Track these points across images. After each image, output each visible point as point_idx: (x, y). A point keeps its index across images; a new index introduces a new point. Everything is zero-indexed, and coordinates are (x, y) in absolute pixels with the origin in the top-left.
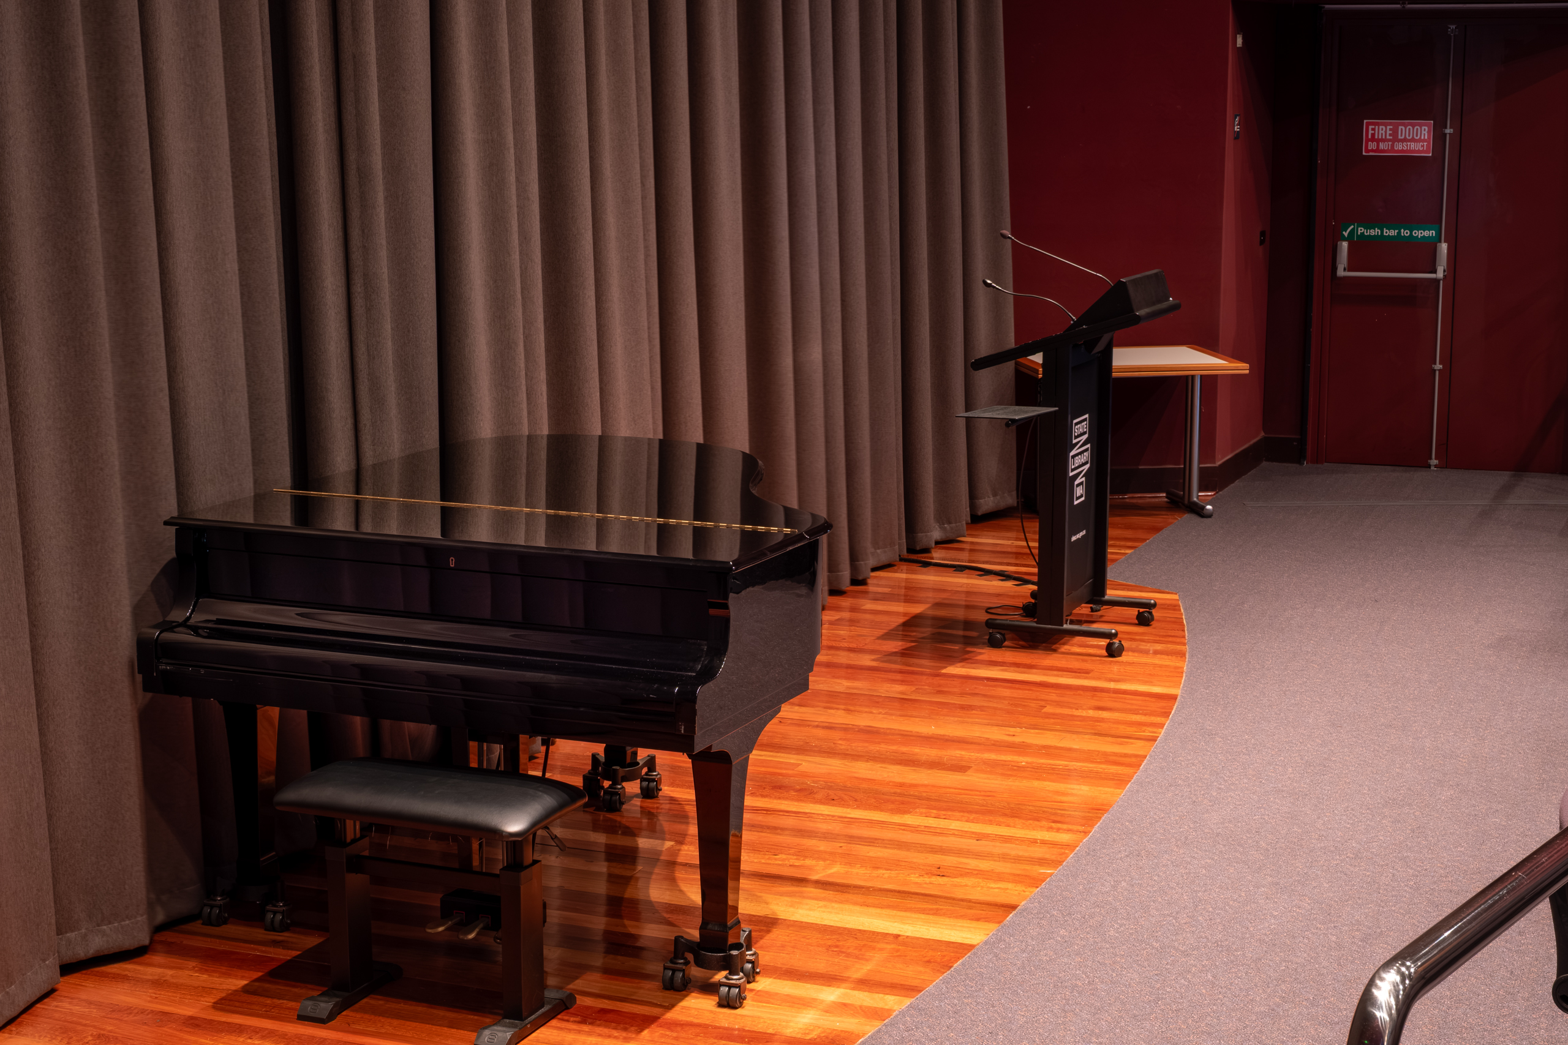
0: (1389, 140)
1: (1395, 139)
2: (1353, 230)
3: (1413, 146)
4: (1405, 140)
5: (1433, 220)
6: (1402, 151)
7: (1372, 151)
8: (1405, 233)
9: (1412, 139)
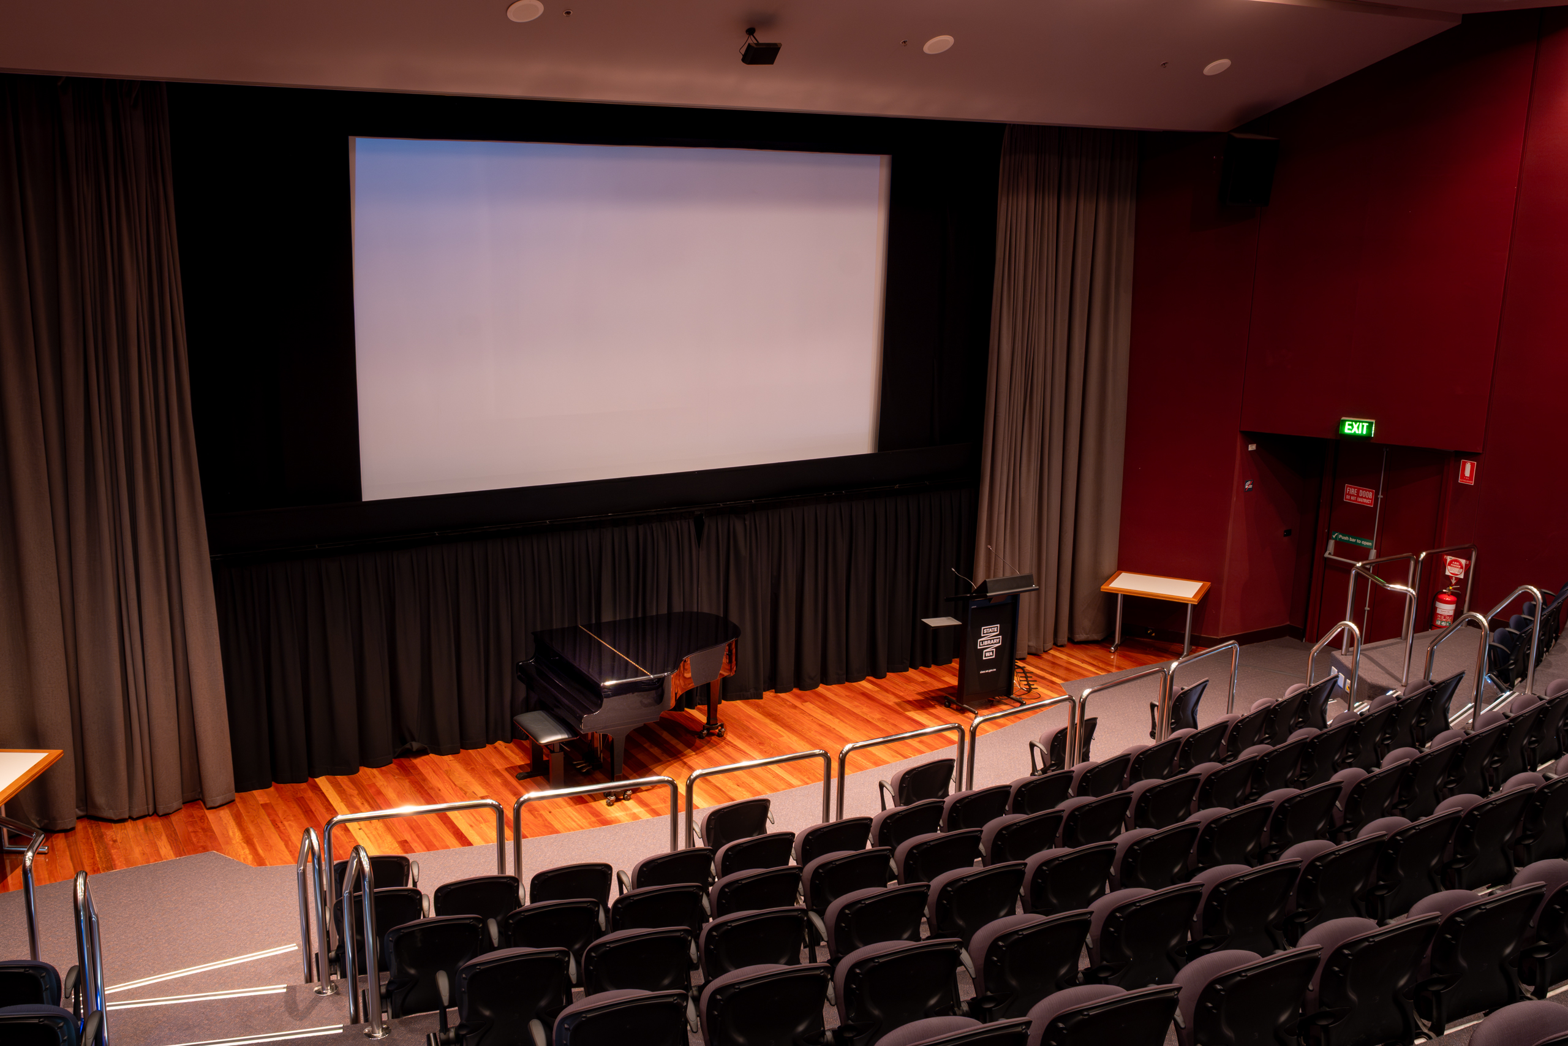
0: (1355, 496)
1: (1358, 496)
2: (1337, 536)
3: (1365, 501)
4: (1362, 497)
5: (1370, 538)
6: (1360, 502)
7: (1348, 499)
8: (1359, 541)
9: (1365, 497)
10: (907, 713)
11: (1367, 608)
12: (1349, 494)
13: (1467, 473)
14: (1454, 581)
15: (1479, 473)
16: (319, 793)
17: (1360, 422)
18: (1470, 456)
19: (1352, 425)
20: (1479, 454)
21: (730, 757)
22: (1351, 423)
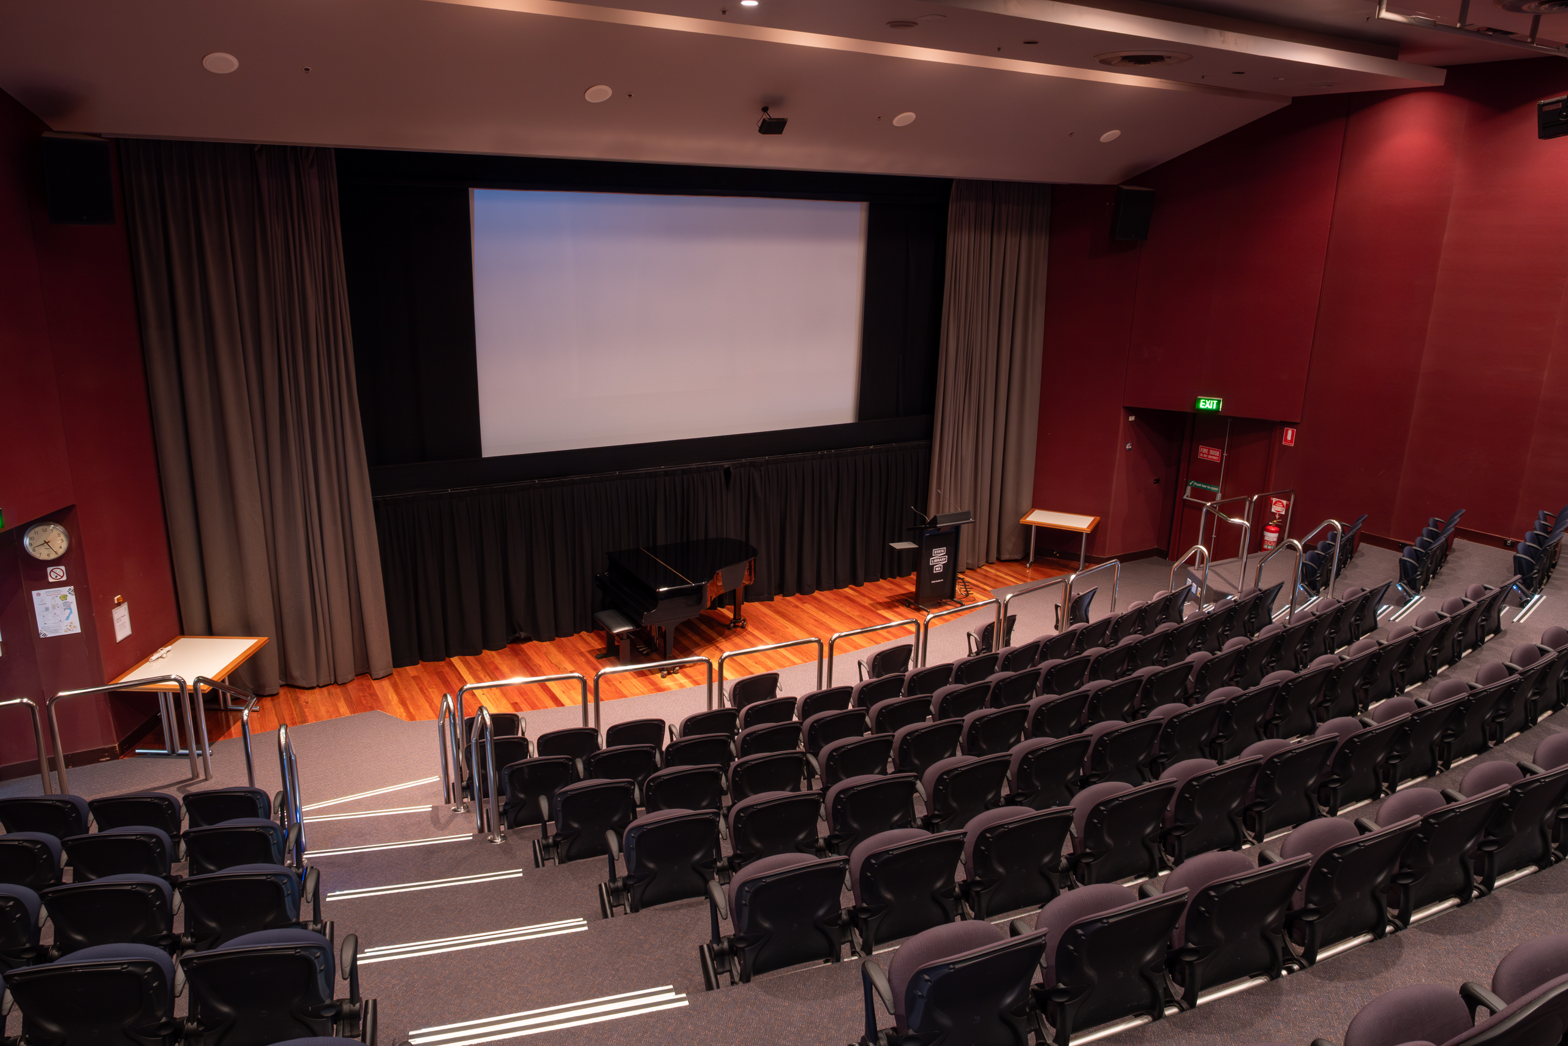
0: (1206, 454)
1: (1209, 454)
2: (1191, 483)
3: (1214, 458)
4: (1212, 455)
5: (1217, 485)
6: (1210, 459)
7: (1201, 457)
8: (1209, 487)
9: (1214, 455)
10: (878, 611)
11: (1214, 536)
12: (1202, 453)
13: (1289, 438)
14: (1277, 517)
15: (1298, 438)
16: (453, 668)
17: (1211, 400)
18: (1291, 425)
19: (1205, 402)
20: (1297, 423)
21: (750, 642)
22: (1204, 400)
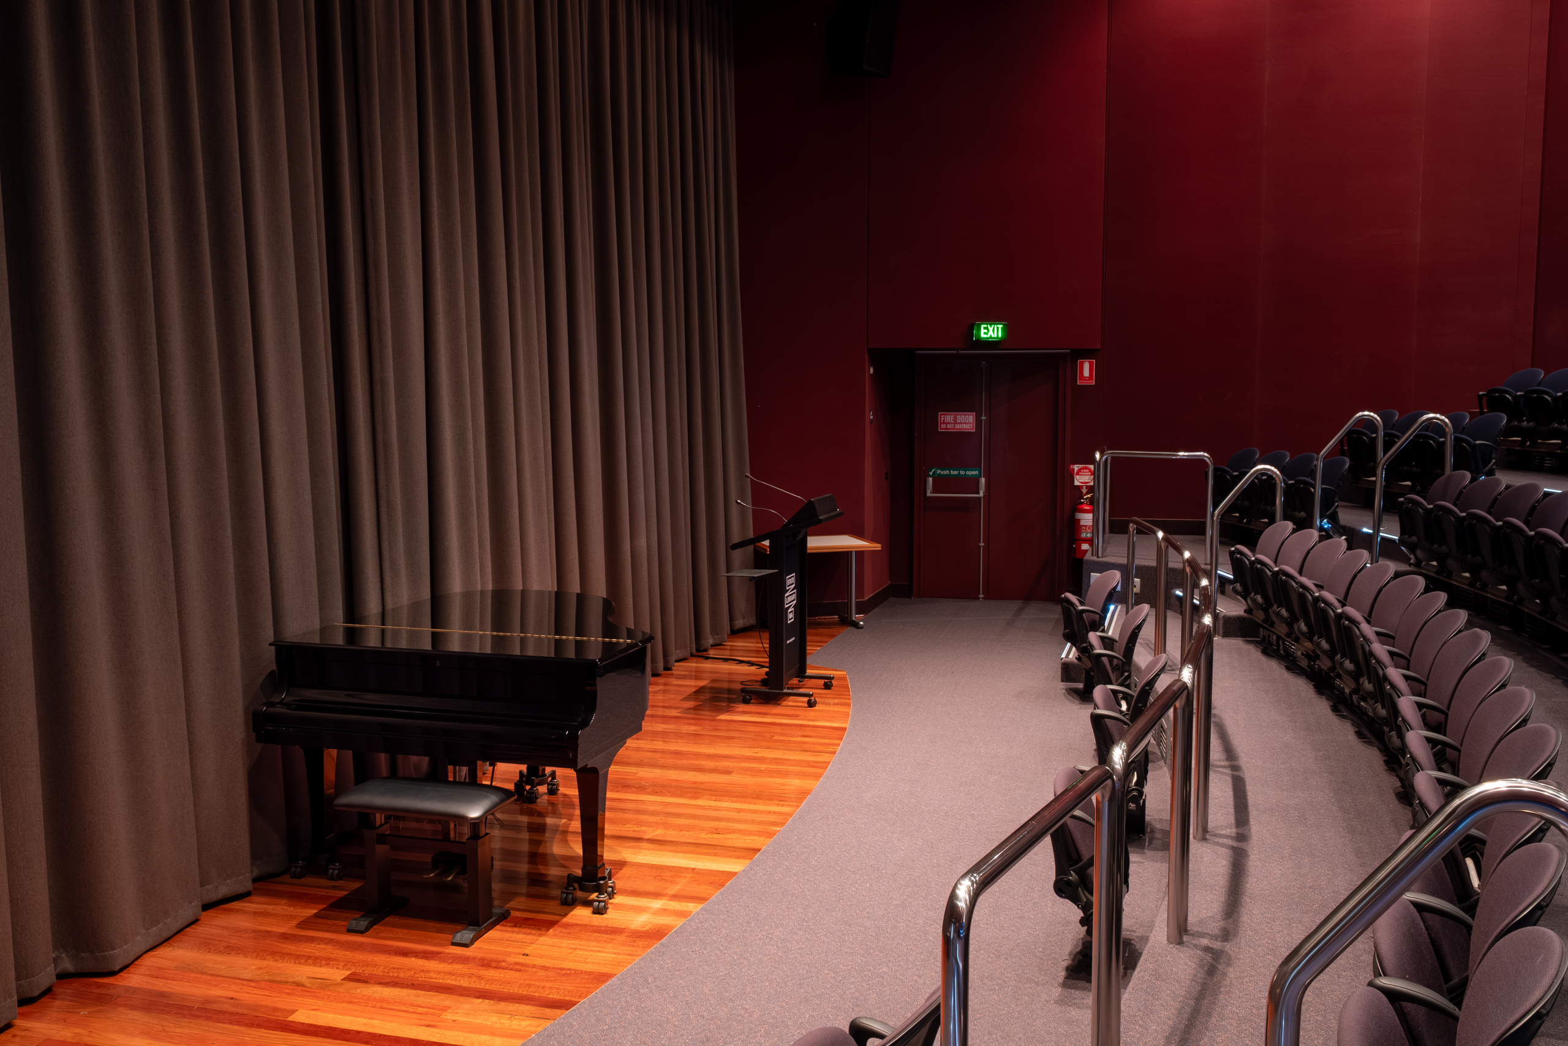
0: (952, 423)
1: (955, 423)
2: (934, 471)
3: (965, 426)
4: (961, 423)
5: (977, 466)
6: (959, 429)
7: (943, 429)
8: (962, 473)
9: (966, 422)
11: (982, 544)
12: (944, 423)
13: (1086, 373)
14: (1084, 491)
15: (1099, 371)
17: (994, 324)
18: (1087, 354)
19: (986, 328)
20: (1098, 350)
